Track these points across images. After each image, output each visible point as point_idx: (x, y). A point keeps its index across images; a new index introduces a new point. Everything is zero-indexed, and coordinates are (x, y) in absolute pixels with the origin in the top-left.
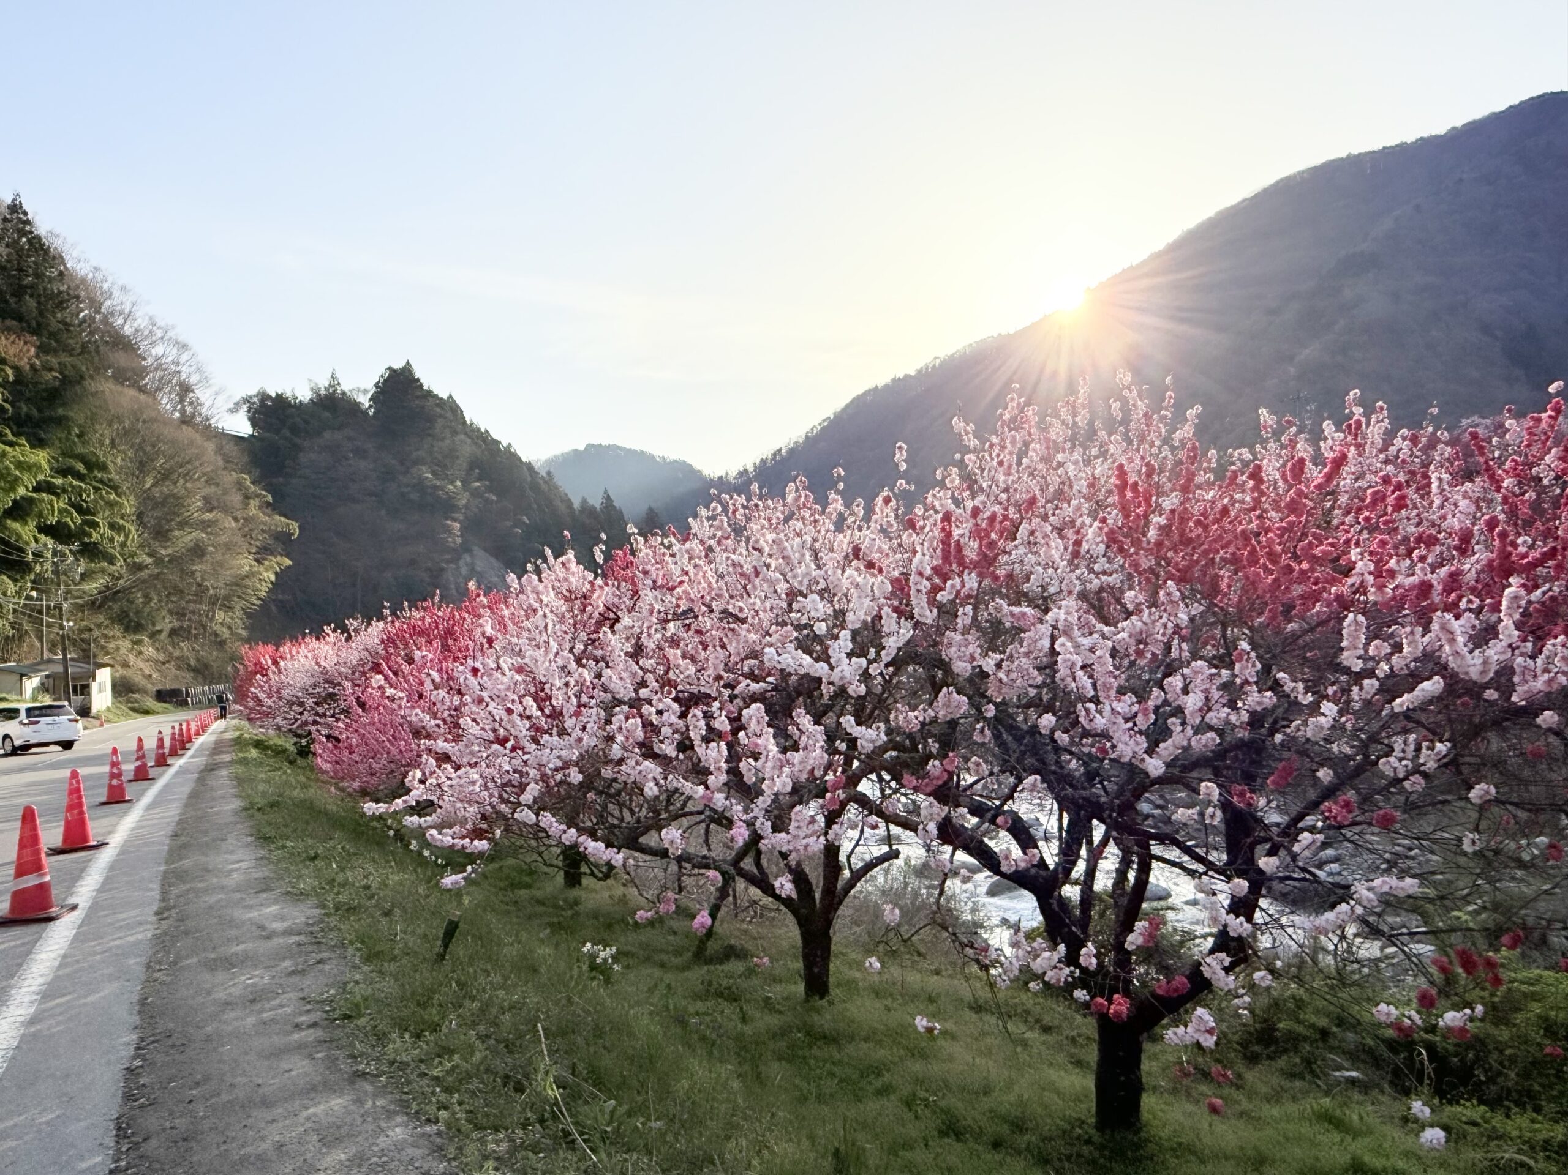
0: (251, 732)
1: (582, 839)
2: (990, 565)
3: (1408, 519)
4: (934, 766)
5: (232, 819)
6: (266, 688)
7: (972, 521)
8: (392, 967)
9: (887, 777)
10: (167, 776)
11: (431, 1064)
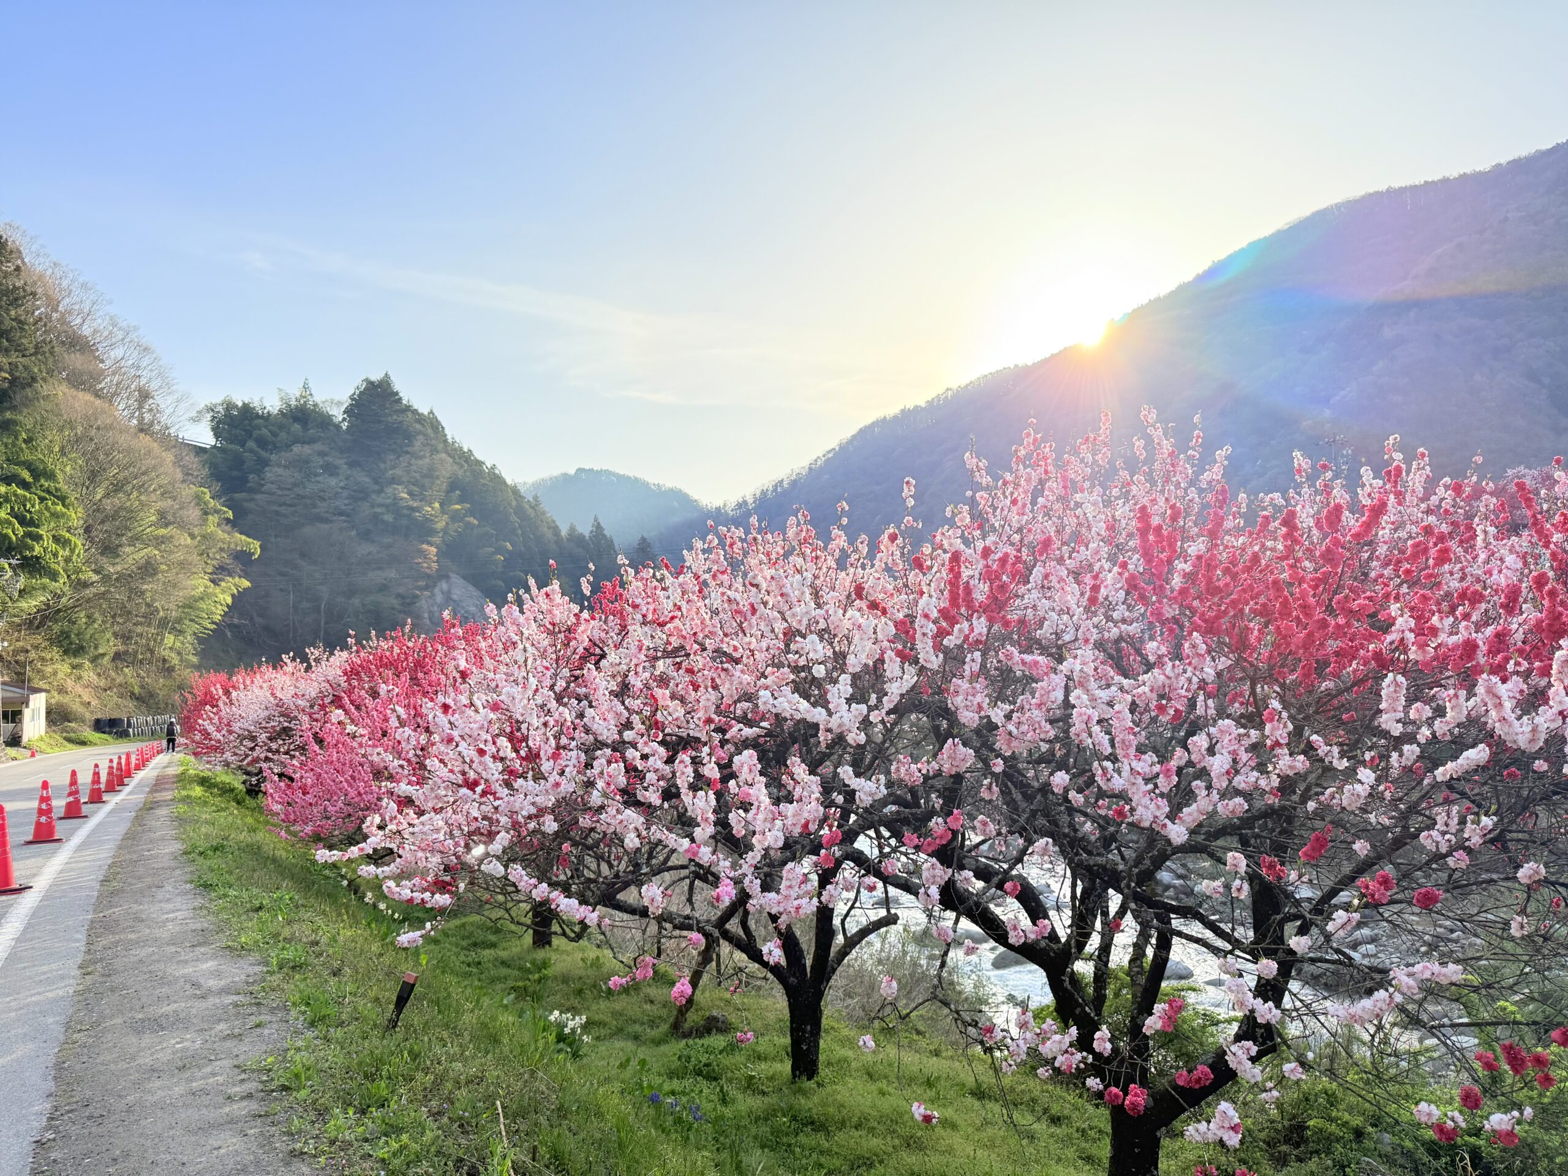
0: (197, 767)
1: (555, 894)
2: (1001, 609)
3: (1452, 574)
4: (937, 824)
5: (173, 864)
6: (216, 720)
7: (982, 562)
8: (337, 1033)
9: (886, 834)
10: (99, 815)
11: (377, 1144)
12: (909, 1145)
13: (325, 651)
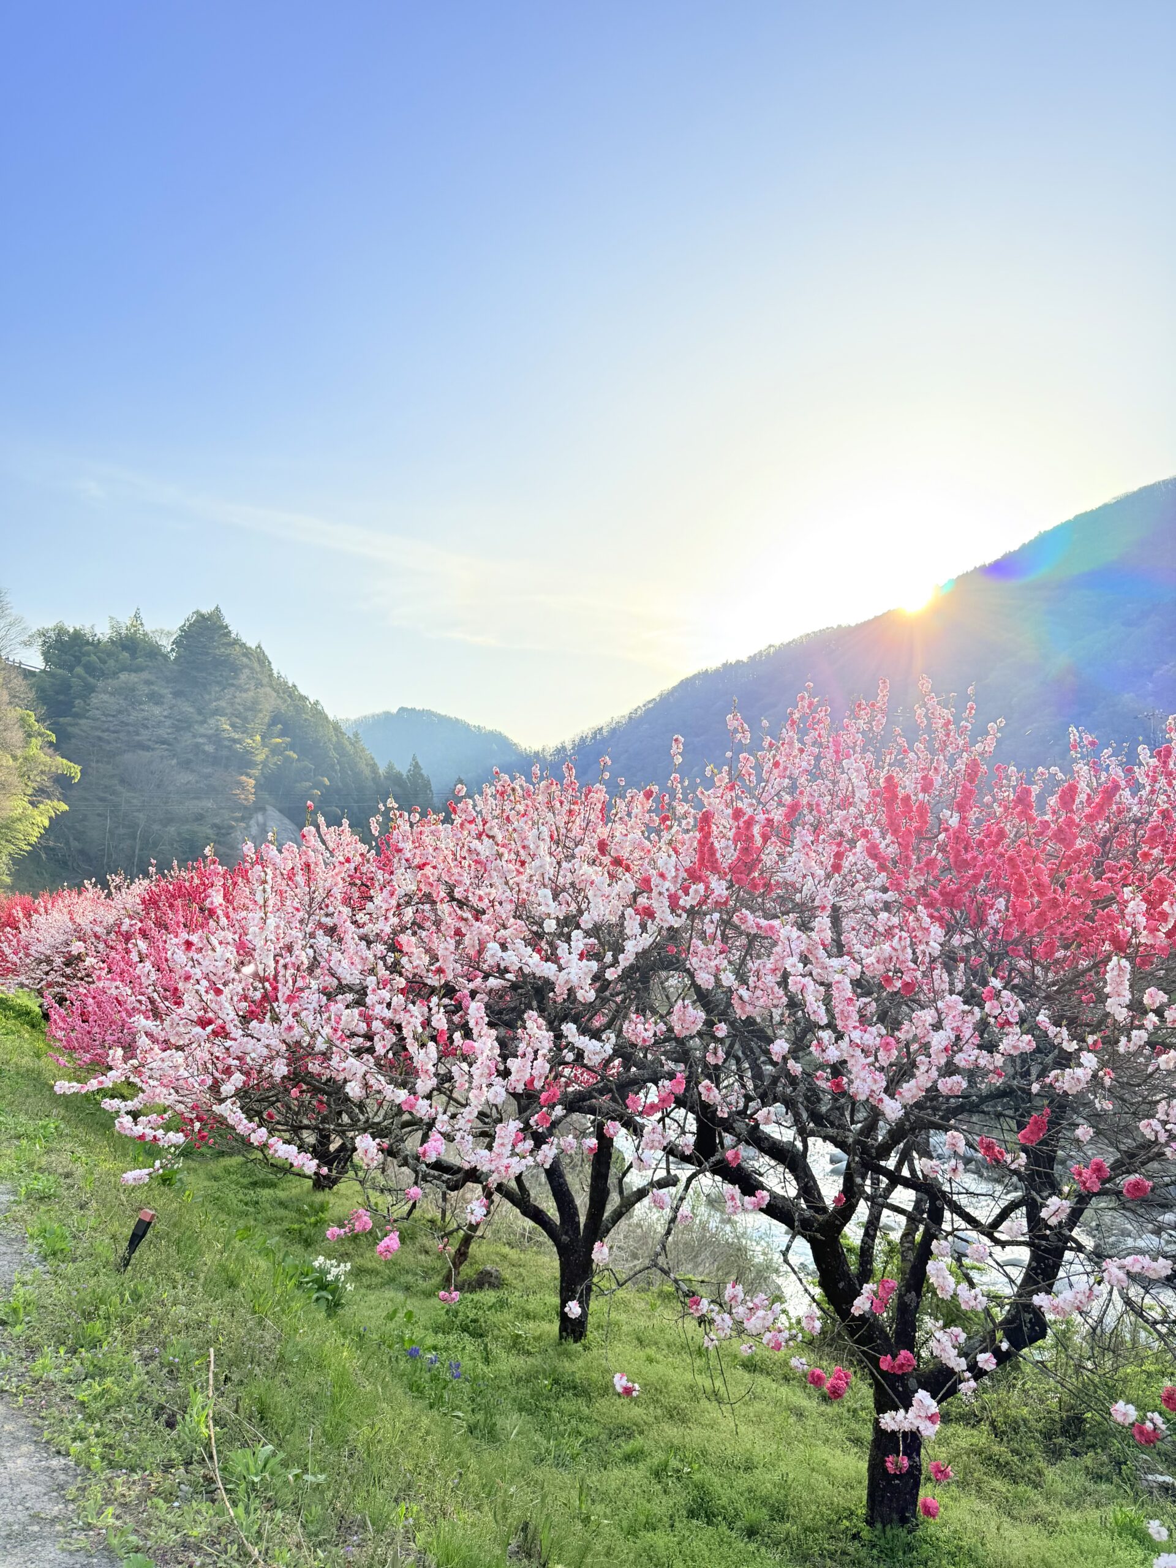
1: (273, 1140)
11: (79, 1386)
12: (672, 1416)
13: (126, 879)
